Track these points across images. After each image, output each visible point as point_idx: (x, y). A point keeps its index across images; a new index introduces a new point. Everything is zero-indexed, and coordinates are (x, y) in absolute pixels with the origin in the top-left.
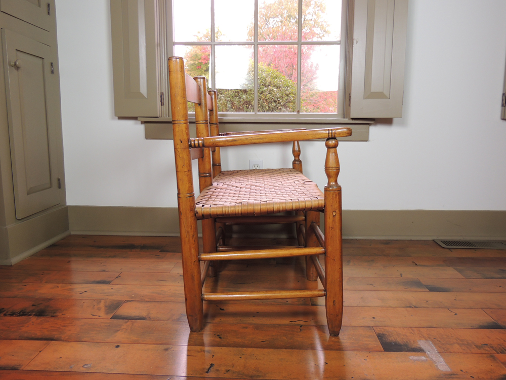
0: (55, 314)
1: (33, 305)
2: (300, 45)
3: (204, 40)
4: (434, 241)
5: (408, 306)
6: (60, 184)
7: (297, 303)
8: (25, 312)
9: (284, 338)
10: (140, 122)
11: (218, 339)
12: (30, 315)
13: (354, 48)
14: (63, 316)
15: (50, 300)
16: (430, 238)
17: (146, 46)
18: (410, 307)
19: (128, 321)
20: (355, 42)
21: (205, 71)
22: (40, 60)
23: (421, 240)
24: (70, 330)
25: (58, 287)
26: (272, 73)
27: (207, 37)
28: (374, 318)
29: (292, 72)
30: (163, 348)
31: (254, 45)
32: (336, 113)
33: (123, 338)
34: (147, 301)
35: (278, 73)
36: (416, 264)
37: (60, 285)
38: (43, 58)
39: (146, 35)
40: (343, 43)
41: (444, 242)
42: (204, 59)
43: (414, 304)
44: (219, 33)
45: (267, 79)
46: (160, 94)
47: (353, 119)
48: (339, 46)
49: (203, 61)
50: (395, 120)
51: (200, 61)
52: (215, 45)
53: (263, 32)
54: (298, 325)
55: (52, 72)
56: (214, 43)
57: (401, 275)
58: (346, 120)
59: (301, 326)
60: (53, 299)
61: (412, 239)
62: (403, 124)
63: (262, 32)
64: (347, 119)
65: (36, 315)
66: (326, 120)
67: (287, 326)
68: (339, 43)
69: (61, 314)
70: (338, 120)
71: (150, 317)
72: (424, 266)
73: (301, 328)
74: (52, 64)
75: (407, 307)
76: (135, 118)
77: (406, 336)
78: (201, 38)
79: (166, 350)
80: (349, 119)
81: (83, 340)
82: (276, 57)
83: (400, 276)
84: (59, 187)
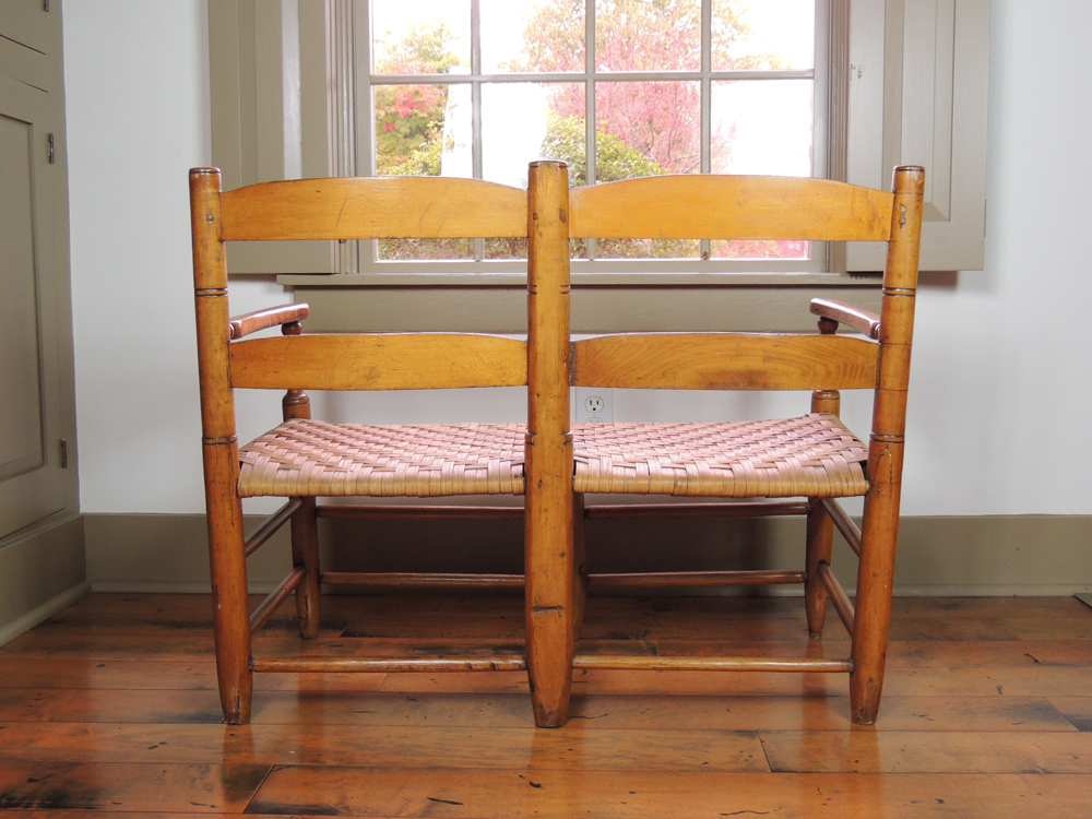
0: (93, 803)
1: (31, 780)
2: (706, 81)
3: (403, 52)
4: (1076, 597)
5: (1027, 769)
6: (66, 455)
7: (734, 766)
8: (13, 798)
10: (282, 287)
12: (28, 806)
13: (851, 89)
14: (116, 808)
15: (72, 765)
16: (1067, 592)
17: (301, 87)
18: (1034, 772)
20: (854, 74)
21: (406, 137)
22: (24, 128)
23: (1040, 597)
25: (86, 731)
26: (603, 144)
27: (412, 45)
28: (941, 802)
29: (650, 139)
31: (586, 81)
32: (805, 258)
34: (332, 767)
35: (619, 145)
36: (1036, 661)
37: (90, 727)
38: (29, 124)
39: (301, 60)
40: (821, 74)
42: (405, 104)
43: (1042, 764)
44: (444, 34)
47: (853, 274)
48: (810, 83)
49: (400, 110)
50: (963, 277)
51: (393, 110)
52: (480, 82)
53: (566, 29)
55: (51, 159)
56: (477, 79)
57: (1000, 690)
58: (835, 278)
60: (80, 764)
61: (1018, 595)
62: (986, 286)
63: (562, 29)
64: (837, 274)
65: (43, 806)
66: (782, 277)
68: (810, 75)
69: (110, 802)
70: (814, 277)
71: (347, 808)
72: (1059, 664)
74: (50, 137)
75: (1025, 772)
76: (271, 277)
78: (395, 48)
80: (842, 275)
82: (604, 99)
83: (996, 693)
84: (64, 465)
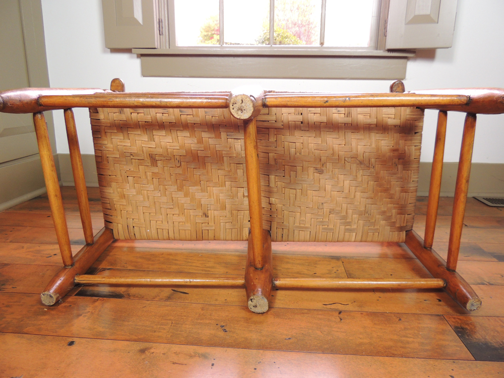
0: (2, 287)
4: (474, 198)
7: (329, 275)
9: (319, 333)
10: (135, 56)
11: (221, 334)
14: (12, 290)
15: (6, 265)
16: (470, 195)
18: (483, 284)
19: (97, 300)
24: (13, 313)
25: (23, 247)
28: (440, 300)
30: (138, 348)
33: (84, 328)
34: (130, 270)
36: (466, 226)
37: (26, 245)
41: (487, 199)
43: (487, 279)
45: (277, 38)
46: (158, 21)
47: (390, 50)
50: (439, 53)
54: (335, 310)
58: (380, 53)
59: (340, 313)
60: (9, 265)
62: (449, 59)
64: (382, 51)
66: (356, 52)
67: (320, 313)
69: (11, 286)
70: (371, 52)
71: (128, 295)
73: (341, 316)
75: (479, 284)
76: (128, 51)
77: (498, 332)
79: (143, 351)
80: (384, 51)
81: (25, 330)
